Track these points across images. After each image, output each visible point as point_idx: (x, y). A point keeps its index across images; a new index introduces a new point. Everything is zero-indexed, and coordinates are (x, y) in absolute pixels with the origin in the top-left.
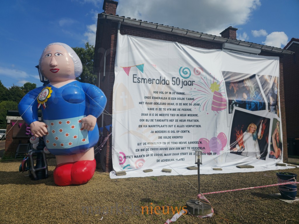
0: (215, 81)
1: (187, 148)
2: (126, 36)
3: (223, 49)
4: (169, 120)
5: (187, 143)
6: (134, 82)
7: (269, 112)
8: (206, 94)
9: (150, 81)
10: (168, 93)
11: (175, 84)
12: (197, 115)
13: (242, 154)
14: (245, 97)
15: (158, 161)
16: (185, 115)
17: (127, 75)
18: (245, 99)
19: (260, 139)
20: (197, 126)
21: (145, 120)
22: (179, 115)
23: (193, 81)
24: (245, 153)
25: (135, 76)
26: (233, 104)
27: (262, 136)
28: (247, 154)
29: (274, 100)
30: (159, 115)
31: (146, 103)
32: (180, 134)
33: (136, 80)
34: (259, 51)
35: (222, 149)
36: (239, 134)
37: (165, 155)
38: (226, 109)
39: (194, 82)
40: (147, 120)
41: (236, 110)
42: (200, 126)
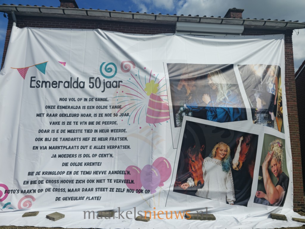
0: (152, 78)
1: (106, 181)
2: (25, 29)
3: (176, 32)
4: (82, 139)
5: (107, 173)
6: (31, 87)
7: (255, 123)
8: (139, 99)
9: (55, 84)
10: (83, 100)
11: (93, 87)
12: (124, 131)
13: (196, 194)
14: (207, 101)
15: (58, 199)
16: (108, 131)
17: (22, 78)
18: (206, 104)
19: (237, 169)
20: (125, 147)
21: (44, 139)
22: (98, 131)
23: (119, 82)
24: (203, 192)
25: (33, 79)
26: (182, 112)
27: (241, 165)
28: (207, 196)
29: (264, 103)
30: (66, 131)
31: (47, 115)
32: (97, 159)
33: (34, 84)
34: (242, 28)
35: (161, 184)
36: (196, 159)
37: (69, 190)
38: (169, 121)
39: (122, 82)
40: (46, 139)
41: (188, 123)
42: (129, 147)
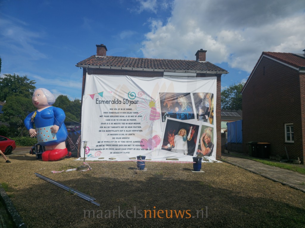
0: (152, 100)
1: (132, 145)
2: (92, 75)
3: (164, 76)
4: (120, 127)
5: (132, 142)
6: (96, 103)
7: (198, 120)
8: (146, 109)
9: (107, 102)
10: (120, 109)
11: (125, 103)
12: (140, 123)
13: (171, 150)
14: (177, 110)
15: (111, 153)
16: (132, 124)
17: (92, 99)
18: (176, 112)
19: (189, 140)
20: (140, 131)
21: (104, 127)
22: (128, 124)
23: (137, 101)
24: (174, 150)
25: (97, 100)
26: (166, 115)
27: (191, 138)
28: (176, 151)
29: (203, 111)
30: (113, 124)
31: (105, 116)
32: (128, 136)
33: (98, 102)
34: (195, 75)
35: (156, 147)
36: (171, 136)
37: (116, 149)
38: (160, 119)
39: (138, 101)
40: (105, 127)
41: (168, 120)
42: (142, 131)
